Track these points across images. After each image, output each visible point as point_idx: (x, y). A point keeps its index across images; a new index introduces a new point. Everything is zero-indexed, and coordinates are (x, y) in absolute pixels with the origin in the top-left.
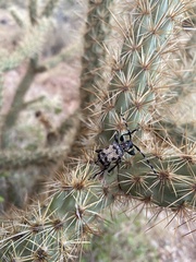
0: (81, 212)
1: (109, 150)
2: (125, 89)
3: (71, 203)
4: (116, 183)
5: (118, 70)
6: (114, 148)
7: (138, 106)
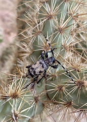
0: (16, 116)
1: (36, 66)
2: (50, 17)
3: (8, 109)
4: (44, 93)
5: (44, 3)
6: (40, 63)
7: (61, 30)
